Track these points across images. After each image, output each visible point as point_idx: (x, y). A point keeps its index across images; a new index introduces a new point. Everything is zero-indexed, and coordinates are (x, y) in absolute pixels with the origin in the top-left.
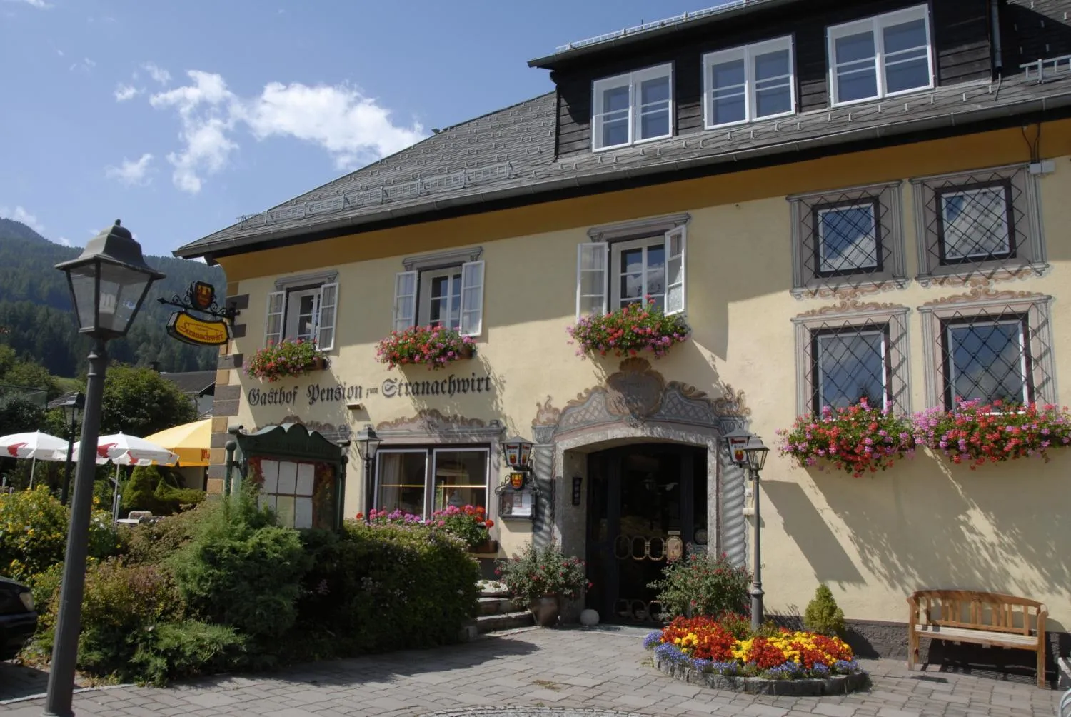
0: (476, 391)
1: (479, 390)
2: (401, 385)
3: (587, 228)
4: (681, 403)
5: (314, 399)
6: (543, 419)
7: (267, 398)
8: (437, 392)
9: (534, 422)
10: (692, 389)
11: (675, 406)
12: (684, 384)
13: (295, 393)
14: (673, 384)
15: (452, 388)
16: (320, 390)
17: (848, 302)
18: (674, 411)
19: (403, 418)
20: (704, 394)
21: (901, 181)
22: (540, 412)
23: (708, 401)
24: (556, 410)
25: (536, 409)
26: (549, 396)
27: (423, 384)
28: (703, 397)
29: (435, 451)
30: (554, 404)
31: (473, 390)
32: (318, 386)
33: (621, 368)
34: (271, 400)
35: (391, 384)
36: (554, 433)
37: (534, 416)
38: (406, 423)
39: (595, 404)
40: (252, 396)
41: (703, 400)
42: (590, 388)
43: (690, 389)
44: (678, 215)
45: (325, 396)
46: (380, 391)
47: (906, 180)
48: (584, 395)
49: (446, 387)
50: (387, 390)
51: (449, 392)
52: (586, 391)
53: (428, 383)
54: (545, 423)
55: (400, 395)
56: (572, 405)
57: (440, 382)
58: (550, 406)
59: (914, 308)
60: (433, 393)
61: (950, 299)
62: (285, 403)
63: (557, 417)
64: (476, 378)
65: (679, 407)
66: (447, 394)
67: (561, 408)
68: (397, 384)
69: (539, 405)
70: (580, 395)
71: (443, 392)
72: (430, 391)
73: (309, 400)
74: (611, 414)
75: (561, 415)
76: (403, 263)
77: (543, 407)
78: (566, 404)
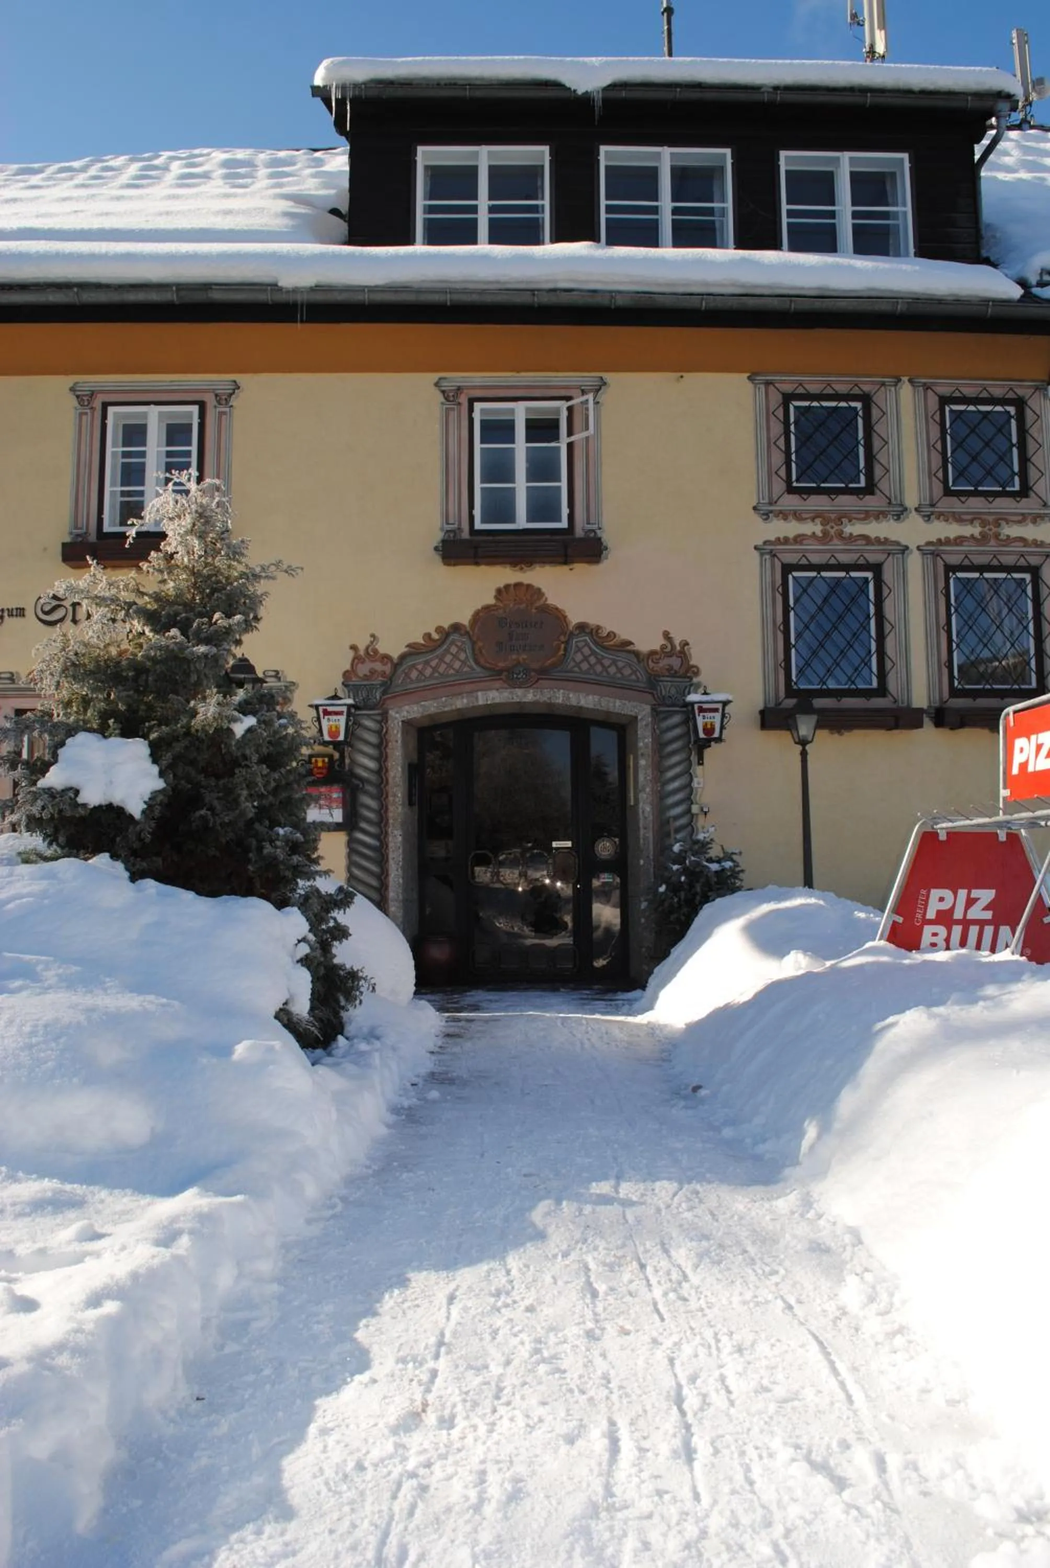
2: (76, 604)
3: (435, 376)
4: (593, 653)
6: (363, 670)
9: (346, 674)
10: (612, 635)
11: (586, 659)
12: (598, 628)
14: (582, 627)
17: (832, 532)
18: (585, 666)
20: (631, 643)
21: (900, 380)
22: (357, 660)
23: (637, 654)
24: (386, 658)
25: (351, 654)
26: (373, 636)
28: (630, 648)
30: (383, 648)
33: (496, 597)
35: (54, 603)
36: (384, 693)
37: (348, 667)
39: (454, 650)
41: (629, 652)
42: (446, 625)
43: (609, 633)
44: (587, 378)
46: (30, 613)
47: (905, 379)
48: (435, 636)
50: (47, 613)
52: (439, 629)
54: (366, 677)
55: (75, 621)
56: (414, 650)
58: (376, 651)
59: (913, 547)
61: (956, 539)
63: (388, 669)
65: (593, 660)
67: (395, 655)
69: (354, 648)
70: (428, 636)
74: (483, 667)
75: (396, 666)
76: (72, 389)
77: (362, 652)
78: (404, 649)
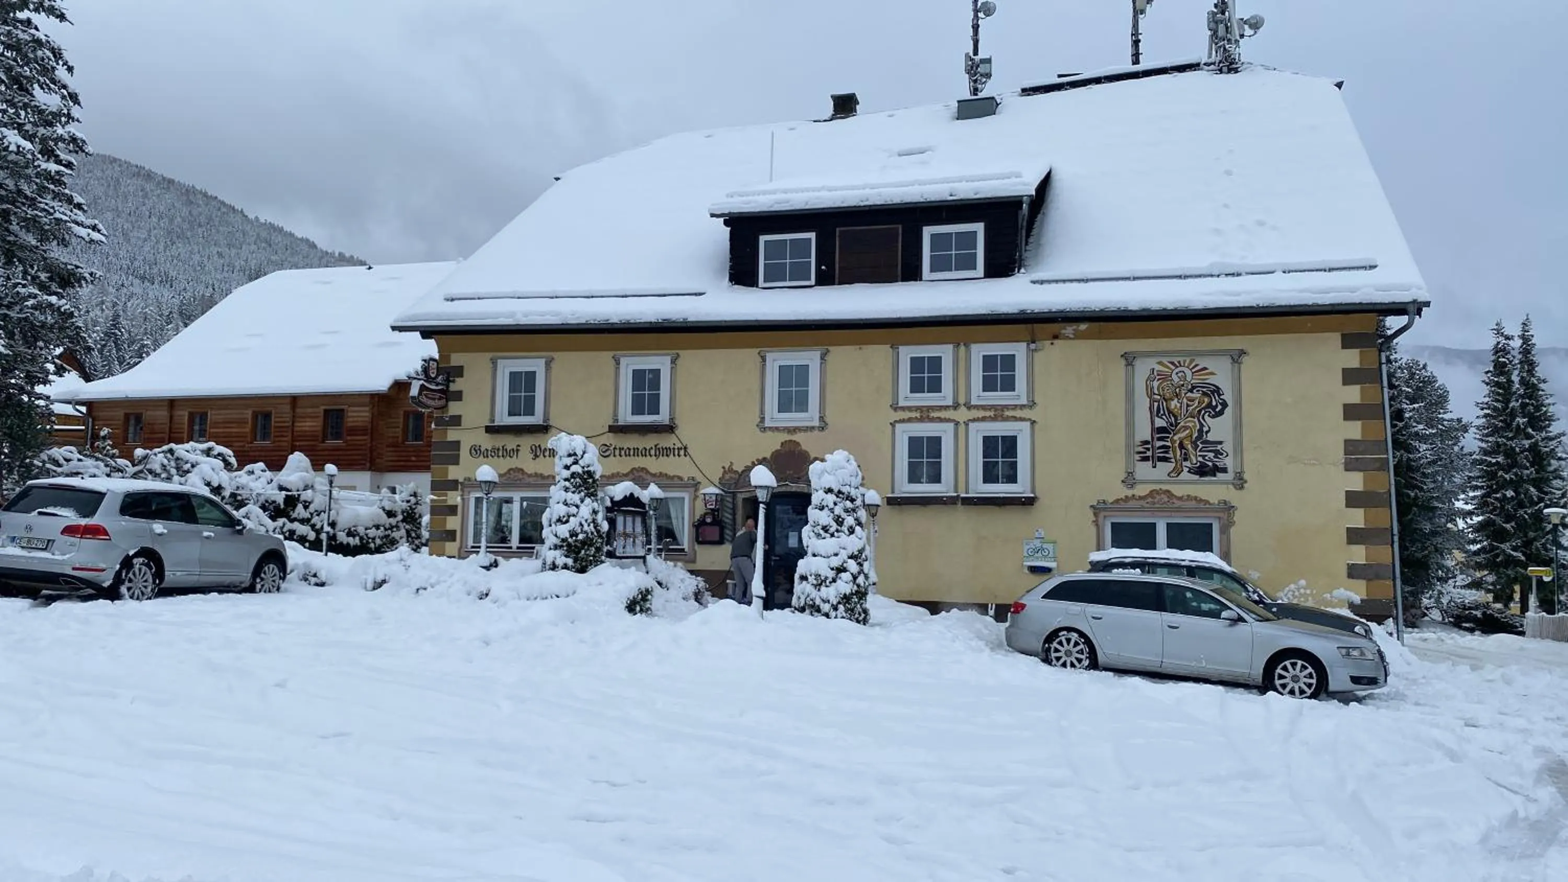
0: (677, 457)
1: (679, 455)
2: (615, 448)
3: (758, 350)
5: (536, 456)
6: (727, 477)
7: (489, 453)
8: (646, 456)
9: (720, 479)
13: (518, 450)
15: (658, 453)
16: (543, 448)
17: (924, 416)
19: (618, 473)
21: (959, 344)
22: (725, 472)
24: (736, 472)
25: (723, 470)
26: (731, 463)
27: (634, 449)
30: (735, 468)
31: (674, 455)
32: (539, 446)
33: (781, 446)
34: (493, 454)
35: (606, 448)
36: (735, 487)
37: (721, 476)
38: (621, 476)
40: (473, 451)
42: (760, 458)
44: (821, 349)
45: (547, 453)
47: (962, 344)
48: (756, 463)
49: (653, 452)
50: (604, 452)
51: (656, 455)
52: (758, 460)
53: (638, 449)
54: (728, 480)
55: (614, 456)
56: (747, 469)
57: (648, 448)
58: (732, 469)
59: (961, 422)
60: (642, 455)
61: (983, 417)
62: (508, 458)
63: (737, 476)
64: (676, 447)
66: (654, 457)
67: (740, 471)
68: (612, 448)
69: (724, 468)
70: (753, 463)
71: (651, 456)
72: (640, 454)
73: (532, 456)
75: (740, 475)
76: (613, 357)
77: (727, 469)
78: (743, 468)
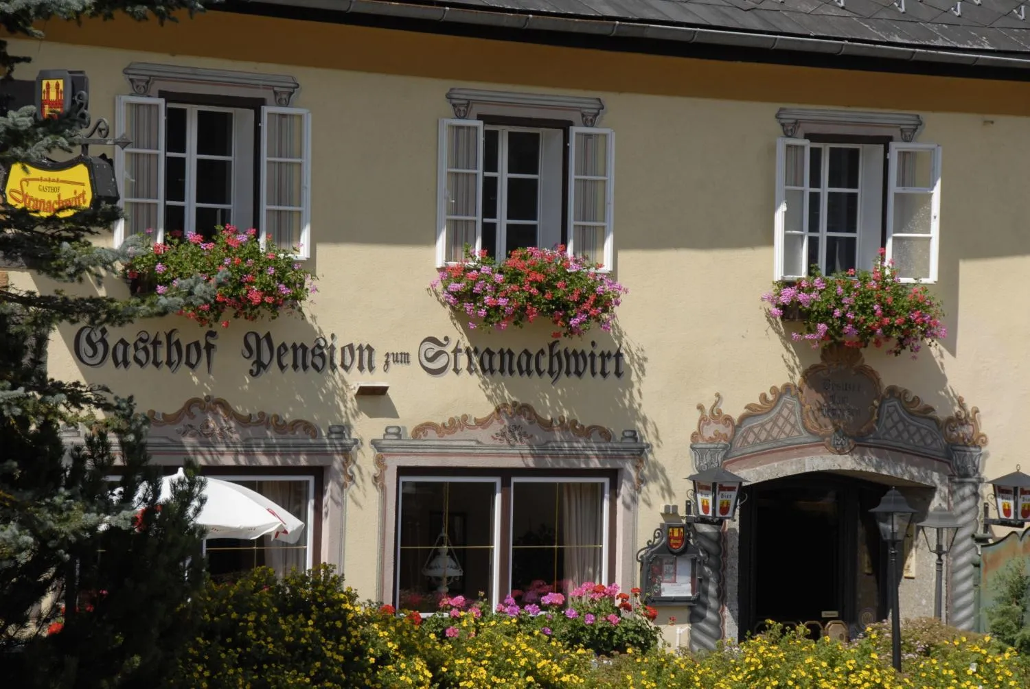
0: (599, 376)
1: (604, 374)
2: (457, 351)
4: (902, 420)
5: (260, 366)
6: (709, 432)
7: (131, 351)
8: (529, 373)
9: (694, 437)
10: (916, 400)
11: (895, 426)
12: (906, 392)
13: (209, 347)
14: (892, 390)
15: (556, 367)
16: (276, 346)
18: (894, 433)
19: (465, 417)
20: (932, 409)
22: (703, 421)
23: (936, 421)
24: (728, 419)
25: (698, 414)
26: (718, 395)
27: (501, 352)
28: (931, 414)
29: (514, 480)
30: (726, 409)
31: (593, 373)
32: (268, 336)
33: (822, 357)
34: (142, 356)
35: (437, 348)
36: (725, 457)
37: (695, 429)
38: (470, 427)
39: (785, 412)
40: (84, 344)
41: (932, 419)
42: (777, 387)
43: (914, 399)
44: (902, 117)
45: (288, 359)
46: (414, 358)
48: (770, 397)
49: (544, 363)
50: (431, 360)
51: (551, 373)
52: (774, 390)
53: (511, 353)
54: (711, 440)
55: (456, 371)
56: (752, 413)
57: (534, 352)
58: (720, 412)
60: (521, 372)
62: (183, 366)
63: (728, 431)
64: (597, 352)
65: (900, 426)
66: (546, 376)
67: (736, 416)
68: (449, 349)
69: (700, 408)
70: (763, 397)
71: (540, 373)
72: (515, 368)
73: (249, 364)
74: (809, 432)
75: (736, 428)
76: (449, 97)
77: (708, 413)
78: (744, 411)
